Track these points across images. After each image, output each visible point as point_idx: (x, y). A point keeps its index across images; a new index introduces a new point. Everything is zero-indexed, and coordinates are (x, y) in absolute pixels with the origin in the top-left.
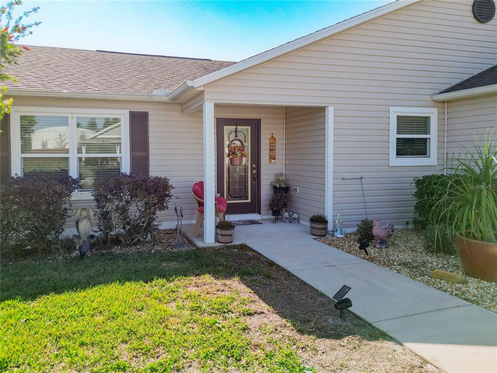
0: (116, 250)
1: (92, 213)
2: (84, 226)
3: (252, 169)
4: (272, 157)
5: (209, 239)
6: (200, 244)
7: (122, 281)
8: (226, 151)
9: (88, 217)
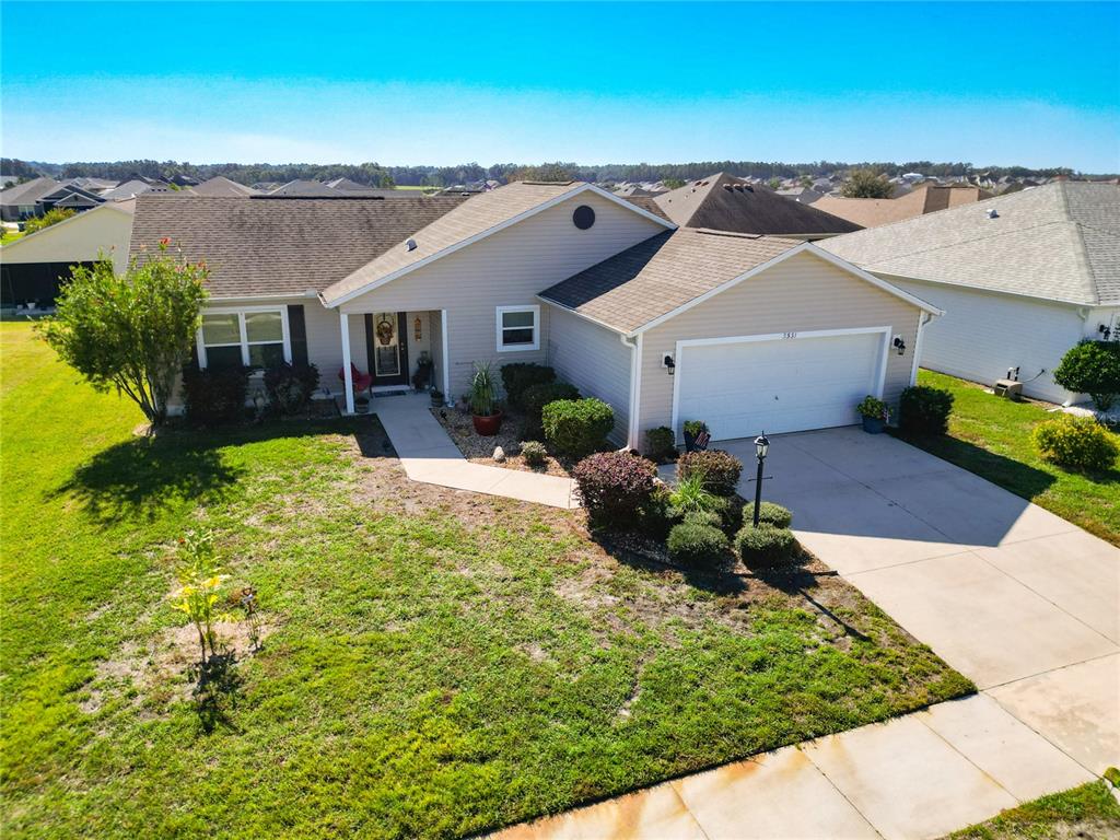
0: (284, 418)
1: (264, 392)
2: (260, 402)
3: (400, 347)
4: (418, 337)
5: (351, 409)
6: (343, 414)
7: (286, 437)
8: (375, 330)
9: (262, 396)
